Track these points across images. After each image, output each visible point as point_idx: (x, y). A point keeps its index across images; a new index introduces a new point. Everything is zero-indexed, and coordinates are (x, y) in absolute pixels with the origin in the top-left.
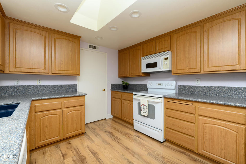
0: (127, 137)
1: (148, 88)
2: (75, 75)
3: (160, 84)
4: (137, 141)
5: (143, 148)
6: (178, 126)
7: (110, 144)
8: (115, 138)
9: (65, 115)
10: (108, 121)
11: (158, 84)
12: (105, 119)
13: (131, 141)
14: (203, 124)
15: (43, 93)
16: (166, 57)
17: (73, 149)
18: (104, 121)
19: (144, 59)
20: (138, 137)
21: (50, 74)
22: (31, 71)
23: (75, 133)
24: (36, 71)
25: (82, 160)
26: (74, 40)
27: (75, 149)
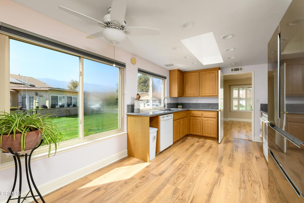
2: (216, 97)
4: (250, 158)
5: (244, 161)
9: (204, 122)
15: (199, 108)
20: (257, 158)
21: (200, 96)
22: (191, 95)
23: (209, 135)
24: (193, 95)
25: (202, 146)
26: (214, 71)
27: (205, 143)
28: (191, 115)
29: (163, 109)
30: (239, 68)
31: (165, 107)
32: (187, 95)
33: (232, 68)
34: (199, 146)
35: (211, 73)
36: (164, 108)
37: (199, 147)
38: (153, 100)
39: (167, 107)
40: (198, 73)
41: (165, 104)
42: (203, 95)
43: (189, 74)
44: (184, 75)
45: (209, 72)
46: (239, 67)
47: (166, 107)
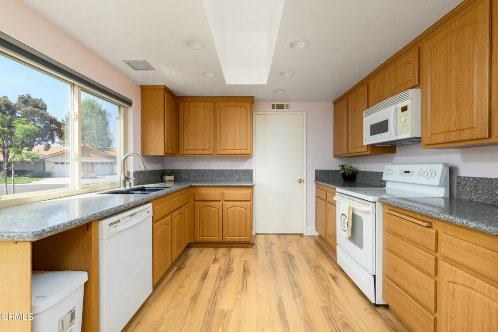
0: (313, 271)
1: (385, 181)
2: (247, 156)
3: (409, 172)
4: (325, 283)
5: (323, 296)
6: (402, 275)
7: (275, 269)
8: (290, 265)
9: (226, 210)
10: (303, 240)
11: (406, 172)
12: (302, 235)
13: (313, 278)
14: (449, 281)
15: (212, 180)
16: (403, 104)
17: (228, 257)
18: (298, 237)
19: (367, 115)
20: (334, 278)
21: (215, 155)
22: (197, 152)
23: (237, 239)
24: (201, 152)
25: (228, 272)
26: (244, 104)
27: (230, 259)
28: (197, 198)
29: (122, 189)
30: (284, 105)
31: (127, 183)
32: (186, 152)
33: (274, 103)
34: (221, 274)
35: (238, 106)
36: (125, 185)
37: (221, 278)
38: (83, 163)
39: (134, 180)
40: (212, 103)
41: (128, 173)
42: (222, 152)
43: (192, 103)
44: (179, 103)
45: (233, 103)
46: (285, 103)
47: (132, 181)
